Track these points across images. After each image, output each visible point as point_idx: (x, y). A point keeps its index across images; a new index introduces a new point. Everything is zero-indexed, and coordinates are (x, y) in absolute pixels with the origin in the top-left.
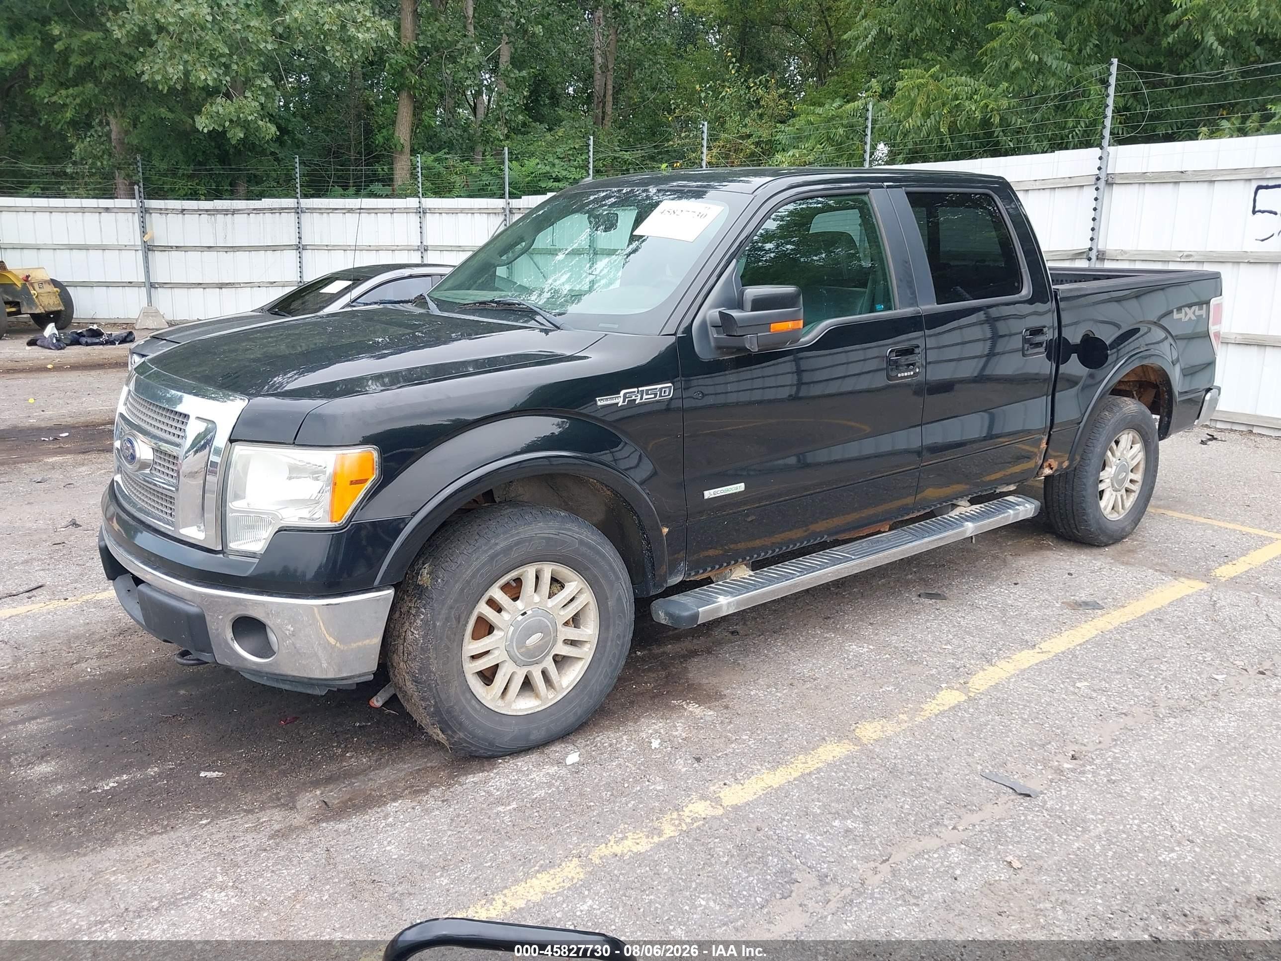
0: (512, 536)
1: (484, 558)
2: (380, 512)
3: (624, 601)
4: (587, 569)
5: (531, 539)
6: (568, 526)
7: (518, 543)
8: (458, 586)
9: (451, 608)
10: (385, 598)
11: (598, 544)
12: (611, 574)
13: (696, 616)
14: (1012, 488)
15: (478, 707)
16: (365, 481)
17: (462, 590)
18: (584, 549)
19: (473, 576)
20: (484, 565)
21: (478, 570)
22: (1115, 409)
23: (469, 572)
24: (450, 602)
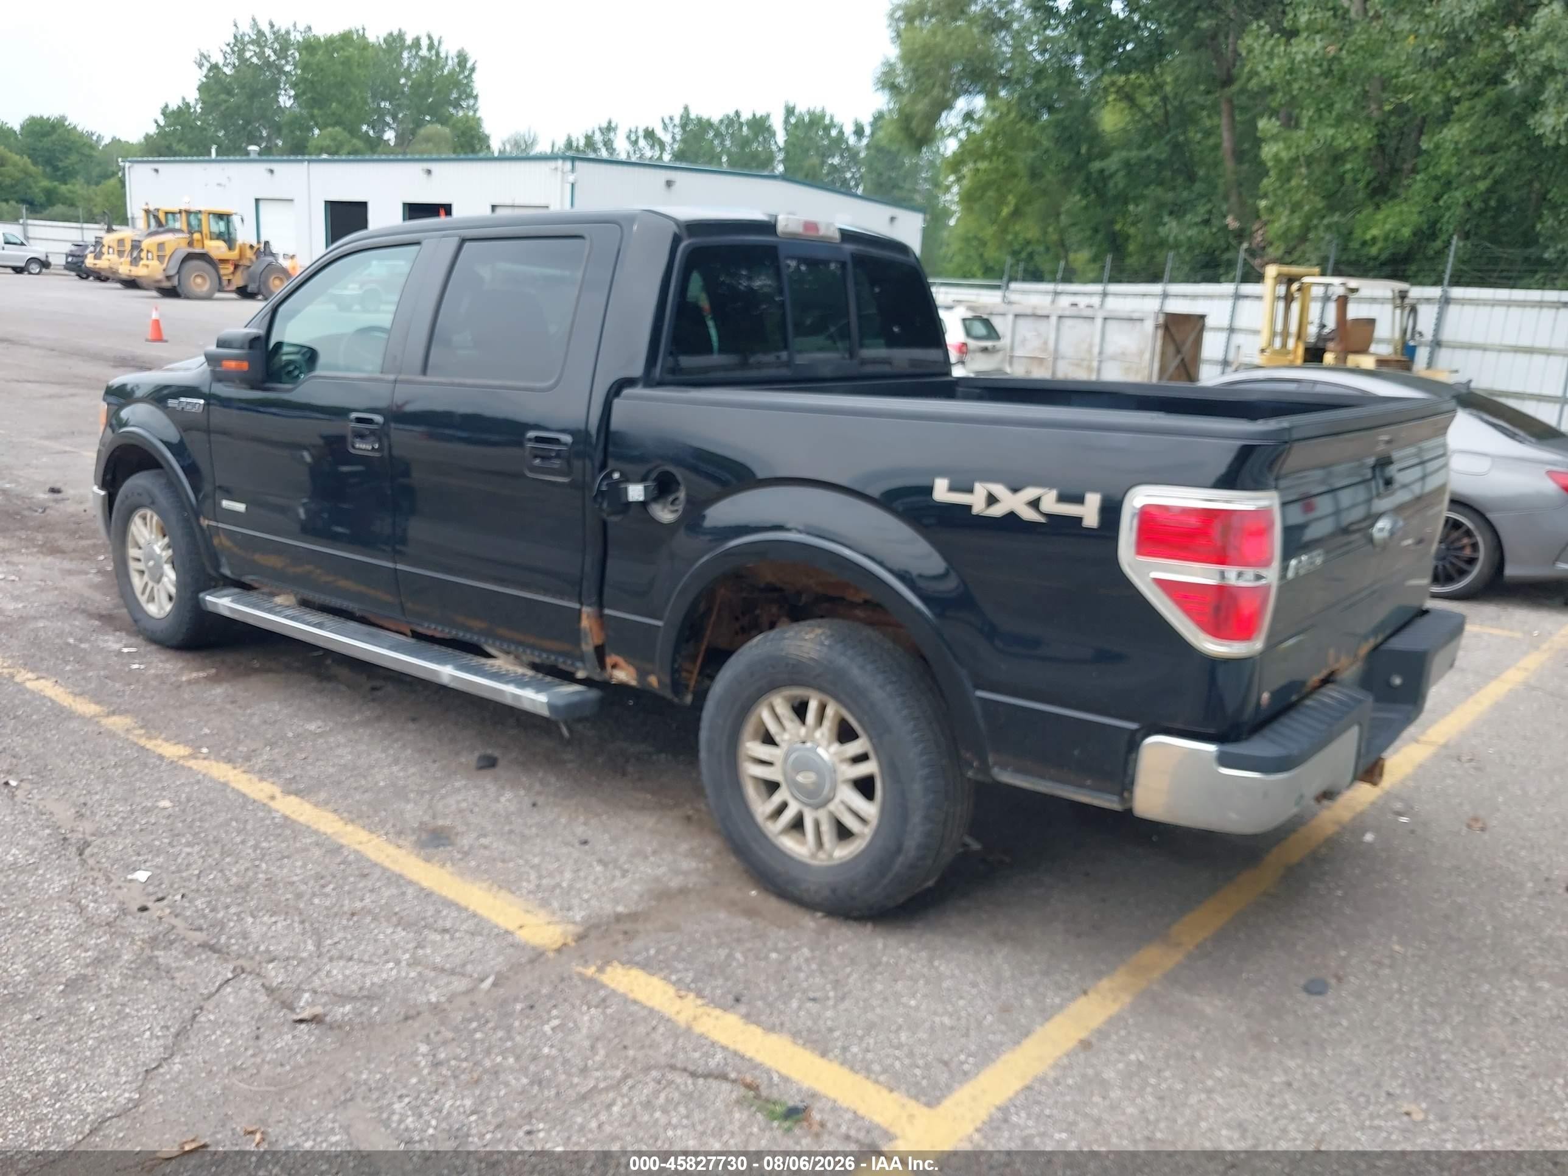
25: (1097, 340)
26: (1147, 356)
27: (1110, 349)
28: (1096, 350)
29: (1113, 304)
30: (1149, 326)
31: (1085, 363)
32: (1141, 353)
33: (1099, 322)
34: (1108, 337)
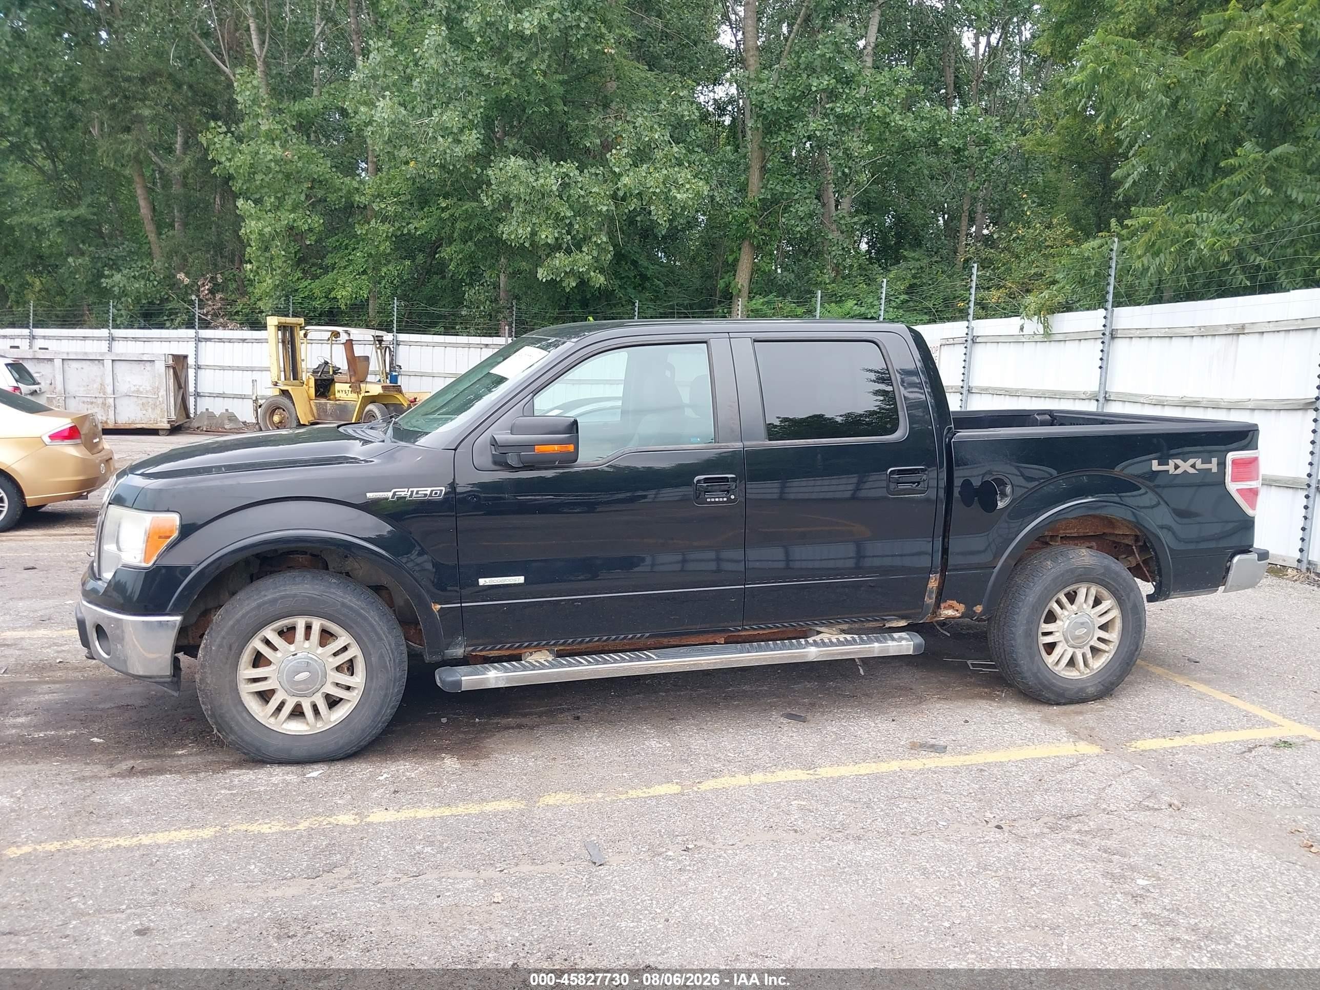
0: (280, 591)
1: (254, 604)
2: (177, 559)
3: (387, 659)
4: (352, 627)
5: (295, 596)
6: (332, 590)
7: (282, 597)
8: (231, 623)
9: (224, 638)
10: (174, 622)
11: (363, 609)
12: (372, 634)
13: (459, 683)
14: (903, 623)
15: (248, 719)
16: (169, 537)
17: (233, 627)
18: (345, 611)
19: (243, 616)
20: (252, 610)
21: (248, 613)
22: (1060, 559)
23: (240, 614)
24: (223, 633)
25: (109, 380)
26: (162, 393)
27: (123, 388)
28: (109, 390)
29: (120, 348)
30: (160, 366)
31: (100, 401)
32: (156, 390)
33: (108, 364)
34: (119, 377)
